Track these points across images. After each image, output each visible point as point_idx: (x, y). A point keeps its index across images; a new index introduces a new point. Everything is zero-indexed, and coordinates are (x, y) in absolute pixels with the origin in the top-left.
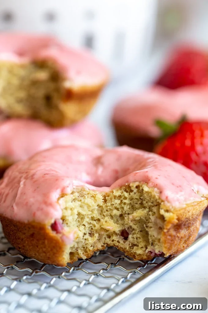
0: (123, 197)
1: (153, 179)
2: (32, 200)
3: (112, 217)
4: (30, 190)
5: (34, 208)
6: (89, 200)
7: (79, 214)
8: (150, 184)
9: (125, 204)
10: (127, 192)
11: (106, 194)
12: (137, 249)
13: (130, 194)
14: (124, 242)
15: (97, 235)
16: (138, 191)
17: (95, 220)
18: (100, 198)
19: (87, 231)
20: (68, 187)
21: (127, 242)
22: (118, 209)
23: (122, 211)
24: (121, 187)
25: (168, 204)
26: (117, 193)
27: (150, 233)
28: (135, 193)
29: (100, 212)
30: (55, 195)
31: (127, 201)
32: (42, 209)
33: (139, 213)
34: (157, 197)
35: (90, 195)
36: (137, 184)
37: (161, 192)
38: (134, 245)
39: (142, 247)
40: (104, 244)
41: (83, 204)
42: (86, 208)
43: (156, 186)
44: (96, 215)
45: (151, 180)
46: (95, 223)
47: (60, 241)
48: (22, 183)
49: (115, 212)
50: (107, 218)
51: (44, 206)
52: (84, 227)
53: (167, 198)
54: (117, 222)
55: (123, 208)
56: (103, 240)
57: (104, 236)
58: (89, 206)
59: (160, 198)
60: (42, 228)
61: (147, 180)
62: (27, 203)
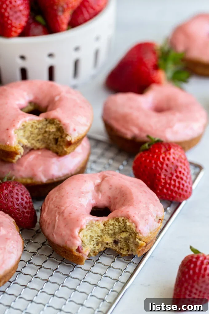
0: (115, 224)
1: (132, 218)
2: (64, 233)
3: (108, 234)
4: (62, 225)
5: (66, 238)
6: (95, 228)
7: (90, 236)
8: (130, 221)
9: (116, 228)
10: (117, 221)
11: (105, 222)
12: (123, 251)
13: (119, 224)
14: (116, 246)
15: (100, 245)
16: (123, 222)
17: (99, 236)
18: (102, 226)
19: (95, 243)
20: (84, 225)
21: (118, 247)
22: (112, 230)
23: (114, 231)
24: (113, 218)
25: (140, 235)
26: (111, 222)
27: (130, 246)
28: (122, 223)
29: (102, 231)
30: (77, 231)
31: (117, 227)
32: (70, 240)
33: (124, 235)
34: (134, 230)
35: (96, 225)
36: (123, 218)
37: (136, 227)
38: (121, 248)
39: (126, 250)
40: (104, 247)
41: (92, 231)
42: (94, 232)
43: (133, 222)
44: (100, 234)
45: (131, 218)
46: (99, 238)
47: (81, 257)
48: (57, 218)
49: (110, 232)
50: (106, 236)
51: (71, 238)
52: (93, 241)
53: (140, 231)
54: (111, 237)
55: (115, 230)
56: (104, 246)
57: (104, 244)
58: (95, 231)
59: (136, 231)
60: (71, 251)
61: (128, 217)
62: (61, 234)
